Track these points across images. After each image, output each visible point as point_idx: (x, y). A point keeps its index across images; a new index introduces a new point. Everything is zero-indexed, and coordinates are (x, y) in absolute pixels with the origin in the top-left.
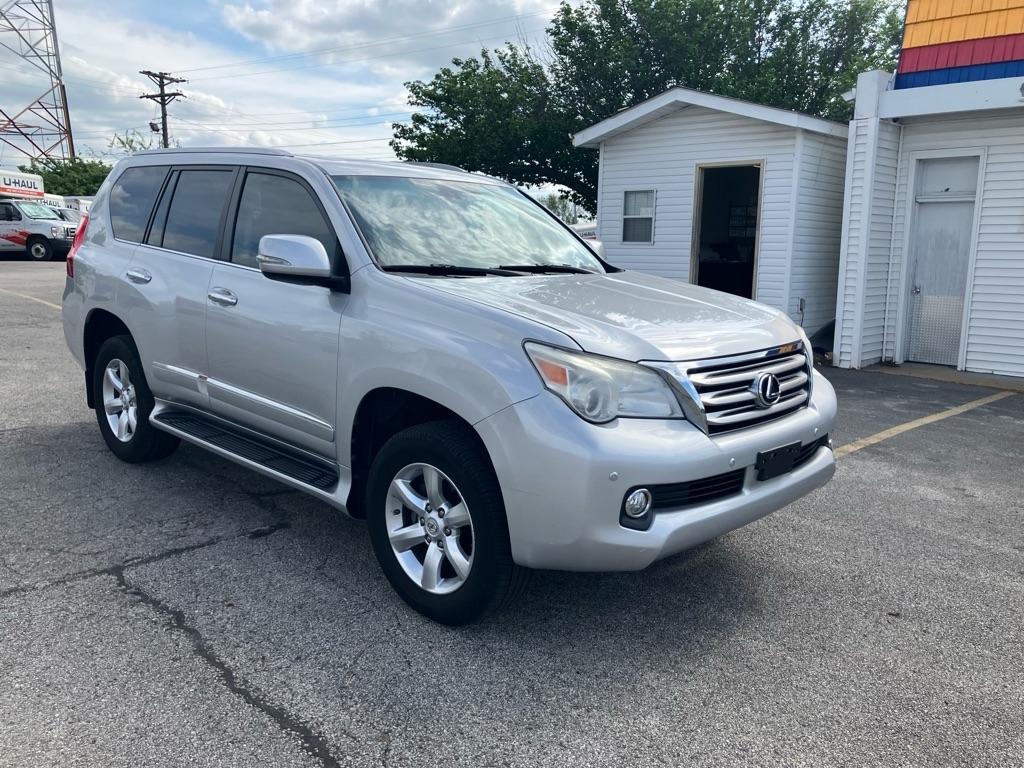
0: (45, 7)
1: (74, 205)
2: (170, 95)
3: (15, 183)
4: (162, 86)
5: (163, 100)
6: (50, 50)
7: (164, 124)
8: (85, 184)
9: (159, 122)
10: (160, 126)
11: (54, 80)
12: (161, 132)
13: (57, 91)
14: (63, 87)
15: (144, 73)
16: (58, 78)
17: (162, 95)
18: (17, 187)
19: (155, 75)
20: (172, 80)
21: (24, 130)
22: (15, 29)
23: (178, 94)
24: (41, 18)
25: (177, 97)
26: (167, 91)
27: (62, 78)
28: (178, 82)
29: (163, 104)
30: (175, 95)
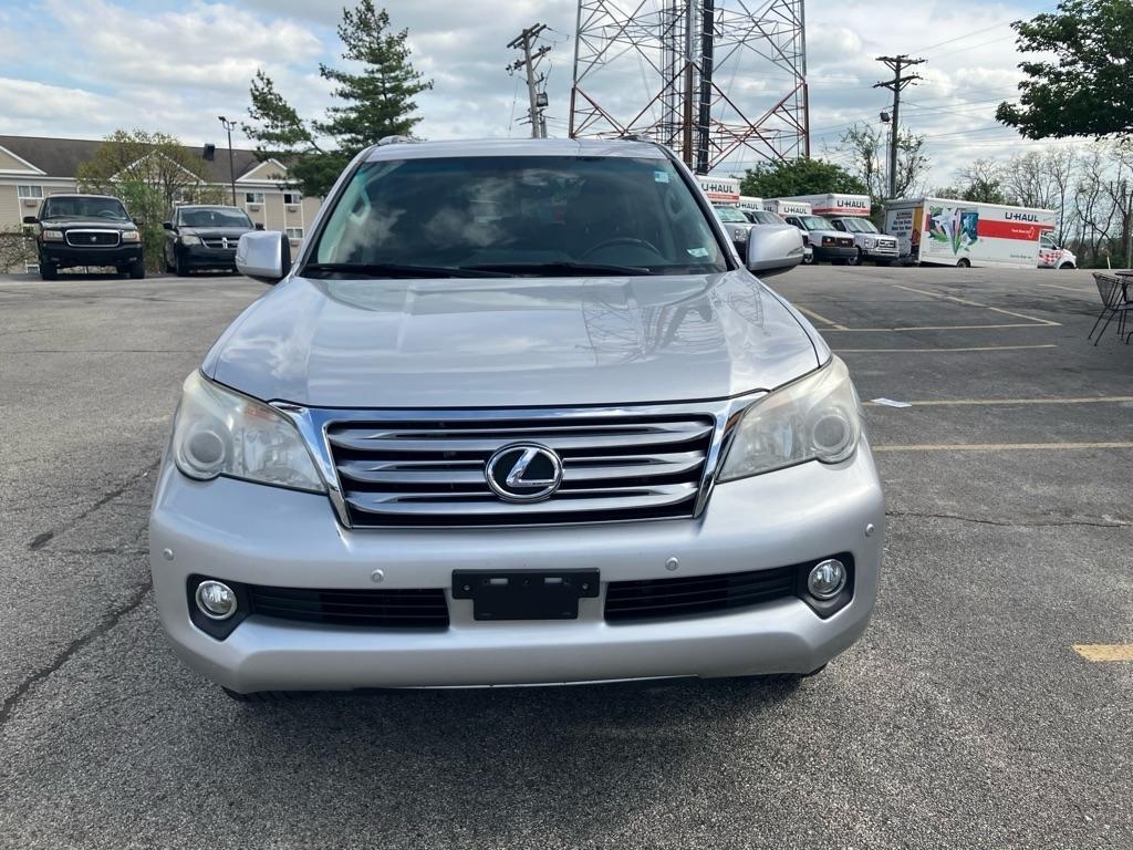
0: (797, 6)
1: (773, 206)
2: (904, 80)
3: (712, 188)
4: (898, 71)
5: (898, 86)
6: (797, 51)
7: (895, 112)
8: (799, 185)
9: (889, 112)
10: (891, 115)
11: (798, 80)
12: (891, 122)
13: (800, 91)
14: (806, 87)
15: (880, 59)
16: (801, 78)
17: (897, 81)
18: (714, 192)
19: (891, 60)
20: (910, 62)
21: (763, 135)
22: (766, 35)
23: (914, 77)
24: (791, 18)
25: (912, 81)
26: (903, 74)
27: (806, 78)
28: (916, 63)
29: (897, 90)
30: (909, 78)
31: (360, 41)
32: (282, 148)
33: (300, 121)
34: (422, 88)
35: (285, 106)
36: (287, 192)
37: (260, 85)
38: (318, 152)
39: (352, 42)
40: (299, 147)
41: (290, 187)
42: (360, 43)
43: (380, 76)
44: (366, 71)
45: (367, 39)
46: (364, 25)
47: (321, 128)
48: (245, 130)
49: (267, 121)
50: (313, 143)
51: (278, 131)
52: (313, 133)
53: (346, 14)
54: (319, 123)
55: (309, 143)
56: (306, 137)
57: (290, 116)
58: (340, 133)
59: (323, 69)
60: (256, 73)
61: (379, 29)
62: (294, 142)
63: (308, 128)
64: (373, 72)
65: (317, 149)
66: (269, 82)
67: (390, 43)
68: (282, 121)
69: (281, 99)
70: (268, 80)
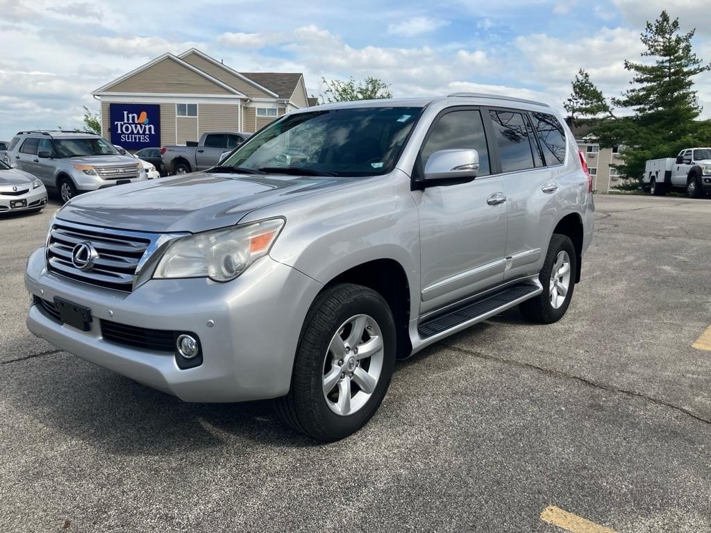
31: (656, 42)
32: (589, 116)
33: (604, 99)
34: (701, 70)
35: (594, 90)
36: (590, 145)
37: (580, 78)
38: (613, 118)
39: (650, 43)
40: (601, 115)
41: (593, 141)
42: (656, 44)
43: (668, 64)
44: (657, 62)
45: (662, 40)
46: (661, 30)
47: (618, 103)
48: (565, 107)
49: (581, 101)
50: (610, 113)
51: (589, 106)
52: (611, 106)
53: (648, 25)
54: (616, 99)
55: (608, 114)
56: (605, 108)
57: (598, 96)
58: (632, 105)
59: (626, 64)
60: (579, 71)
61: (671, 32)
62: (597, 113)
63: (608, 102)
64: (663, 62)
65: (612, 116)
66: (587, 76)
67: (678, 41)
68: (591, 100)
69: (592, 86)
70: (586, 74)
